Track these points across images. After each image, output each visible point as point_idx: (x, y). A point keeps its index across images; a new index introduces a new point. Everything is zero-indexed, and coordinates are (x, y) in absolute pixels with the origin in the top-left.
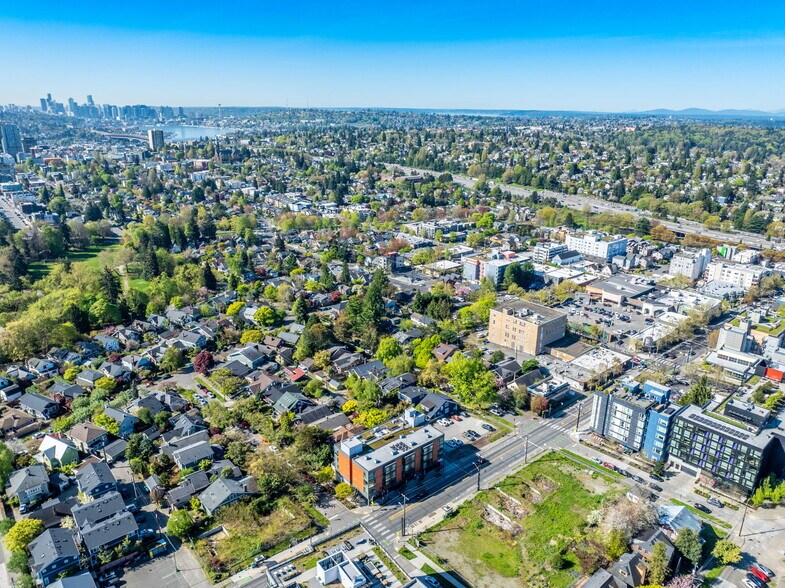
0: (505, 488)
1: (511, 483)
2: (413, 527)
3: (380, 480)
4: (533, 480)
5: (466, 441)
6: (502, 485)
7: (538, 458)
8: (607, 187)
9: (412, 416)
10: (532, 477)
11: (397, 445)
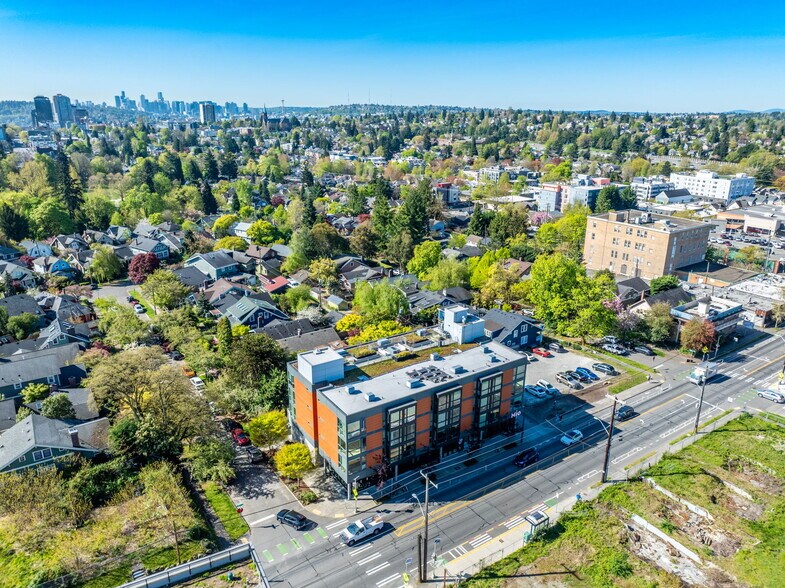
0: (666, 480)
1: (677, 470)
2: (449, 559)
3: (376, 441)
4: (725, 467)
5: (564, 389)
6: (658, 472)
7: (720, 424)
8: (705, 148)
9: (458, 321)
10: (721, 460)
11: (424, 372)
